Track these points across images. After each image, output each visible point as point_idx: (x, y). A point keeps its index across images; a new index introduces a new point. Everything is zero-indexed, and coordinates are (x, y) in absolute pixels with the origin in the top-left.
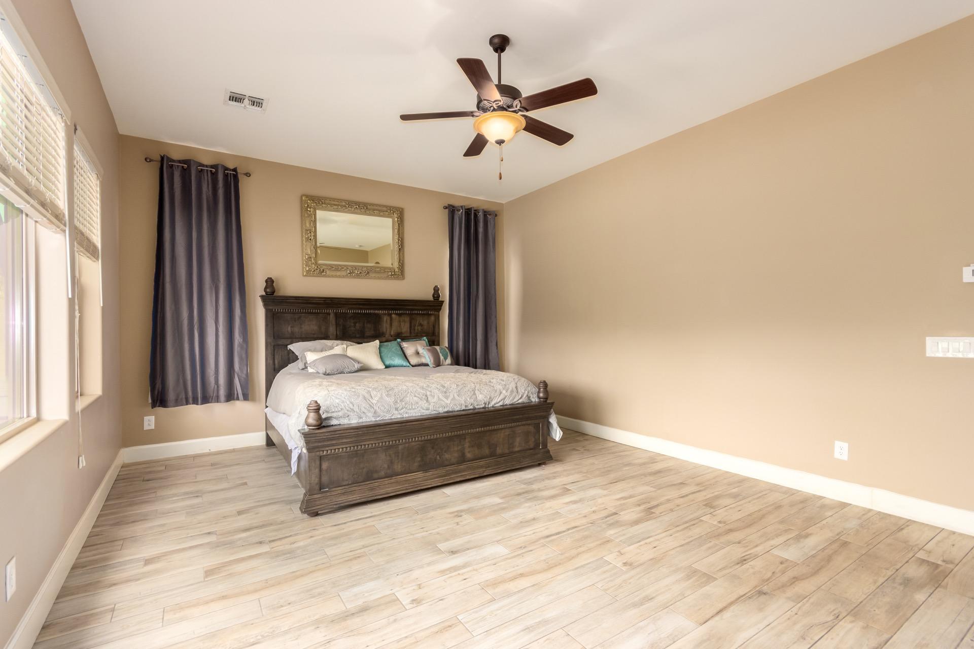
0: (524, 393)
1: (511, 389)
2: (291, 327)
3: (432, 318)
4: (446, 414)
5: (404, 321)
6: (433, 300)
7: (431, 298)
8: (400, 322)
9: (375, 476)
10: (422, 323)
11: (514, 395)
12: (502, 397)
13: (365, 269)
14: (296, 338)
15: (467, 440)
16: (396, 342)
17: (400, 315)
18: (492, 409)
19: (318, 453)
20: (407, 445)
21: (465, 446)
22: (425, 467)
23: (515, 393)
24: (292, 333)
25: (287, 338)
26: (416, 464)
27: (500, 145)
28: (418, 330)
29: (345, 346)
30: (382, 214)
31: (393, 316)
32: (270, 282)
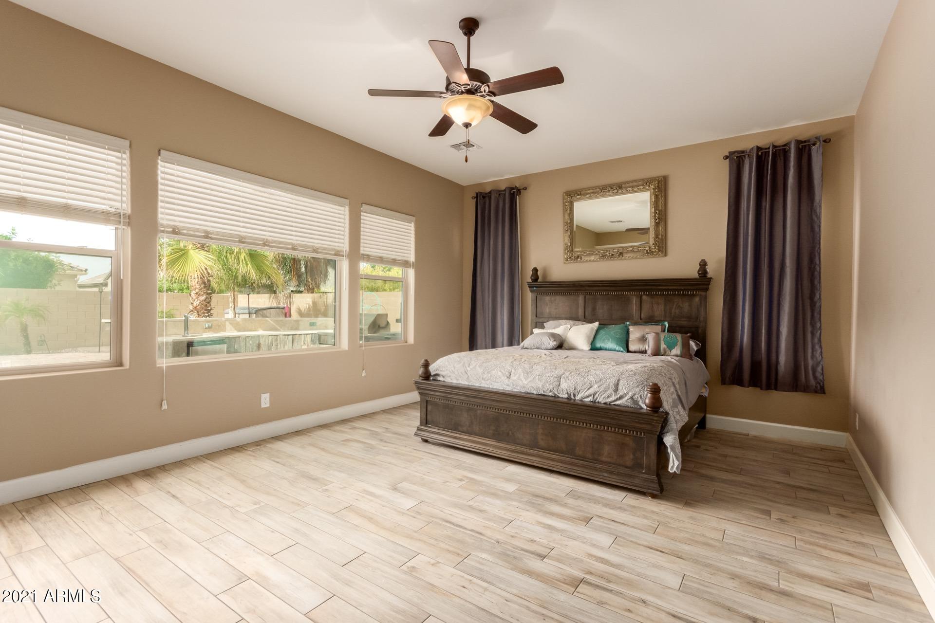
0: (626, 395)
1: (606, 384)
2: (549, 308)
3: (697, 299)
4: (525, 395)
5: (658, 304)
6: (698, 277)
7: (697, 276)
8: (652, 304)
9: (460, 428)
10: (681, 306)
11: (609, 392)
12: (591, 391)
13: (616, 250)
14: (552, 318)
15: (540, 427)
16: (622, 325)
17: (652, 296)
18: (578, 402)
19: (425, 397)
20: (484, 412)
21: (538, 431)
22: (498, 436)
23: (610, 391)
24: (550, 313)
25: (546, 318)
26: (491, 432)
27: (467, 128)
28: (675, 313)
29: (569, 326)
30: (636, 189)
31: (644, 297)
32: (535, 270)
